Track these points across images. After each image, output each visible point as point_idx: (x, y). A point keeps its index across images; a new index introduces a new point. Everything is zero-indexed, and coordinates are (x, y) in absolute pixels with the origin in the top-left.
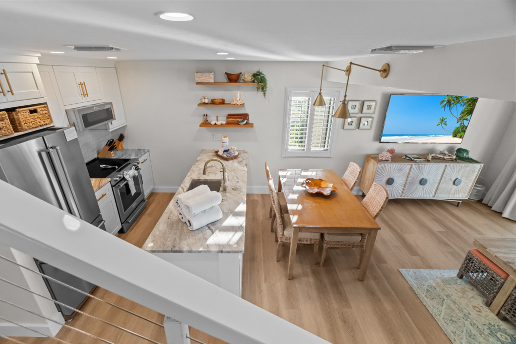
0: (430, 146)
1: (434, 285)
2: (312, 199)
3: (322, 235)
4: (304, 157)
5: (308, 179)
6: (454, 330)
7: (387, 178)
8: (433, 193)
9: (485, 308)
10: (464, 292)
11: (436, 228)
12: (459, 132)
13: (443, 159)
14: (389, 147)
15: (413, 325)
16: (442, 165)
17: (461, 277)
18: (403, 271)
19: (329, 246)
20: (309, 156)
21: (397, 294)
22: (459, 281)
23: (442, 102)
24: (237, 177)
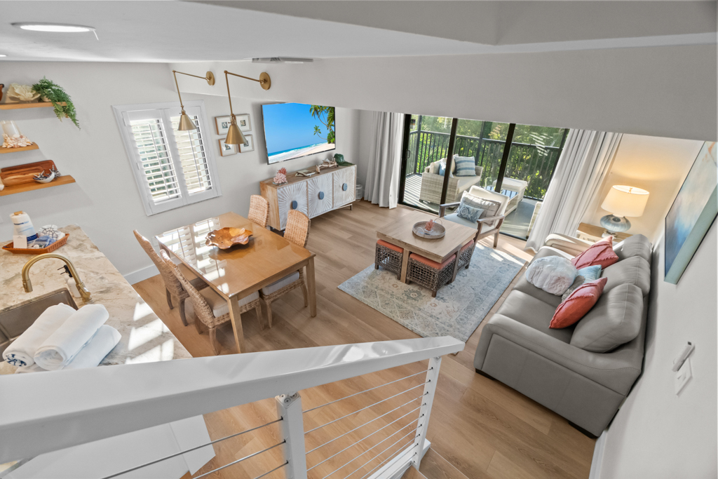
0: (313, 157)
1: (365, 284)
2: (230, 256)
3: (261, 293)
4: (183, 207)
5: (210, 234)
6: (390, 310)
7: (290, 202)
8: (331, 204)
9: (399, 282)
10: (384, 278)
11: (346, 236)
12: (331, 138)
13: (328, 168)
14: (279, 167)
15: (367, 325)
16: (330, 174)
17: (377, 268)
18: (341, 286)
19: (272, 300)
20: (189, 203)
21: (346, 310)
22: (378, 271)
23: (311, 110)
24: (93, 272)
